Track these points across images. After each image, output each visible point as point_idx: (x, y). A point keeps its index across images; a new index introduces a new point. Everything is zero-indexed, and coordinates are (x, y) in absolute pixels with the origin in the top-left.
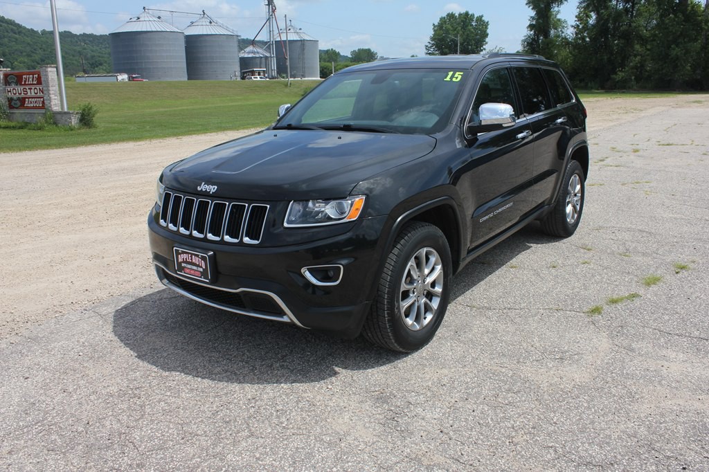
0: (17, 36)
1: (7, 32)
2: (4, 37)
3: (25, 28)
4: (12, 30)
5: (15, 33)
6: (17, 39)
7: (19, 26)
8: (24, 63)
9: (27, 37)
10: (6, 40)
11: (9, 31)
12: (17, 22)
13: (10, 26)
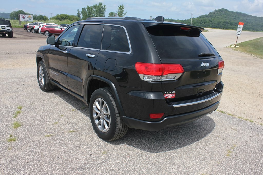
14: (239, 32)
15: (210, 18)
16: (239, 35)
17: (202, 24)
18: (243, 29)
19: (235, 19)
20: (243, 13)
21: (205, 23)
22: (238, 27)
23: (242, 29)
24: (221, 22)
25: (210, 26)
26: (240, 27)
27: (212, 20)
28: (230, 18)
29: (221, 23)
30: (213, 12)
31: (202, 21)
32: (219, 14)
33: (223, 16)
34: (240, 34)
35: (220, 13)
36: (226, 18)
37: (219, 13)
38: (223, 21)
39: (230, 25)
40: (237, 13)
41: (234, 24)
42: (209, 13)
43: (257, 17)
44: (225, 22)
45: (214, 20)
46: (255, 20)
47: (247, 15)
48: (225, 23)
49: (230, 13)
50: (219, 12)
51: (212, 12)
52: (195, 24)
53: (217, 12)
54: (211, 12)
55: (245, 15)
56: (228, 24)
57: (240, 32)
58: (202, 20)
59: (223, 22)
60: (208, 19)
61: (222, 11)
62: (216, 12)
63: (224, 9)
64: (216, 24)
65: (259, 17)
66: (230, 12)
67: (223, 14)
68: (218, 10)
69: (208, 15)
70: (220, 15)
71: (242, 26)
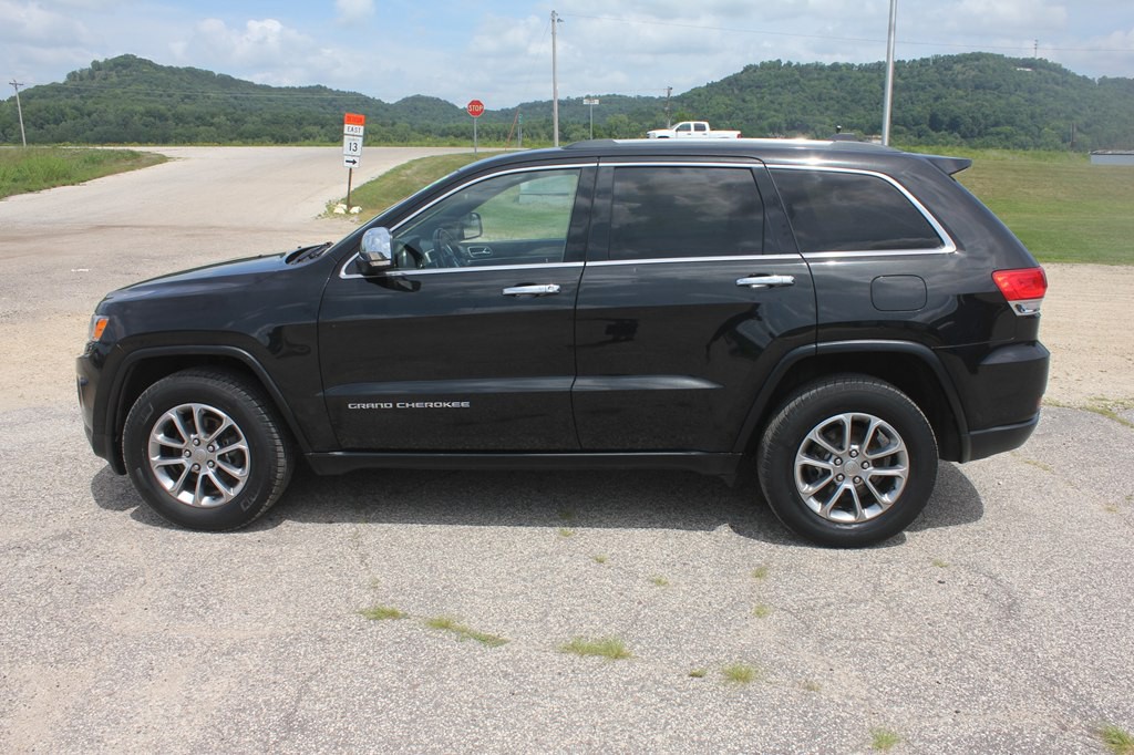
0: (1059, 88)
1: (1047, 82)
2: (1040, 90)
3: (1074, 75)
4: (1054, 79)
5: (1057, 84)
6: (1057, 93)
7: (1065, 72)
8: (1059, 128)
9: (1075, 89)
10: (1041, 94)
11: (1050, 81)
12: (1064, 66)
13: (1053, 73)
14: (354, 153)
15: (77, 101)
16: (354, 162)
17: (46, 126)
18: (364, 141)
19: (188, 97)
20: (216, 74)
21: (57, 122)
22: (346, 132)
23: (361, 139)
24: (132, 117)
25: (88, 133)
26: (353, 132)
27: (90, 105)
28: (169, 96)
29: (136, 118)
30: (87, 73)
31: (41, 114)
32: (114, 79)
33: (133, 87)
34: (357, 159)
35: (118, 76)
36: (148, 94)
37: (114, 73)
38: (140, 108)
39: (177, 124)
40: (191, 71)
41: (189, 119)
42: (69, 76)
43: (273, 86)
44: (149, 113)
45: (101, 107)
46: (270, 100)
47: (232, 79)
48: (152, 119)
49: (162, 74)
50: (111, 69)
51: (82, 71)
52: (7, 130)
53: (102, 72)
54: (74, 73)
55: (226, 82)
56: (167, 120)
57: (358, 153)
58: (40, 111)
59: (142, 115)
60: (69, 101)
61: (126, 64)
62: (99, 69)
63: (134, 57)
64: (111, 124)
65: (280, 89)
66: (161, 68)
67: (134, 80)
68: (106, 61)
69: (65, 84)
70: (120, 84)
71: (360, 130)
